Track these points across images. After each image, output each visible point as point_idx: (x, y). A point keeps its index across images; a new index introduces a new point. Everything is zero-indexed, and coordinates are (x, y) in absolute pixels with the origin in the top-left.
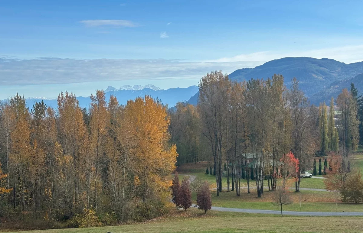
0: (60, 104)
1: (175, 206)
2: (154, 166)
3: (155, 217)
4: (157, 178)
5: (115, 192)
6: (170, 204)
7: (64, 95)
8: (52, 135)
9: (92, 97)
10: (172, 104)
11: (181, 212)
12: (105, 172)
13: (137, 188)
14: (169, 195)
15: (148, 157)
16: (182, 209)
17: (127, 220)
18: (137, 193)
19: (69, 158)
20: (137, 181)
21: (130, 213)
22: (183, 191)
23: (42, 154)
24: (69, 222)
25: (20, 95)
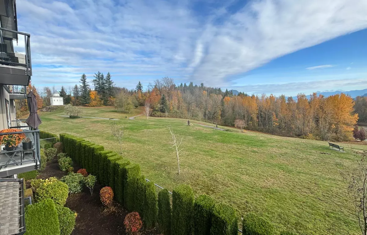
0: (298, 97)
1: (355, 138)
2: (343, 121)
3: (342, 141)
4: (344, 126)
5: (322, 129)
6: (351, 137)
7: (300, 94)
8: (294, 108)
9: (311, 95)
10: (354, 97)
11: (358, 141)
12: (317, 121)
13: (333, 129)
14: (352, 134)
15: (340, 118)
16: (359, 140)
17: (327, 140)
18: (333, 131)
19: (301, 116)
20: (334, 127)
21: (329, 138)
22: (361, 133)
23: (290, 114)
24: (300, 137)
25: (283, 95)
